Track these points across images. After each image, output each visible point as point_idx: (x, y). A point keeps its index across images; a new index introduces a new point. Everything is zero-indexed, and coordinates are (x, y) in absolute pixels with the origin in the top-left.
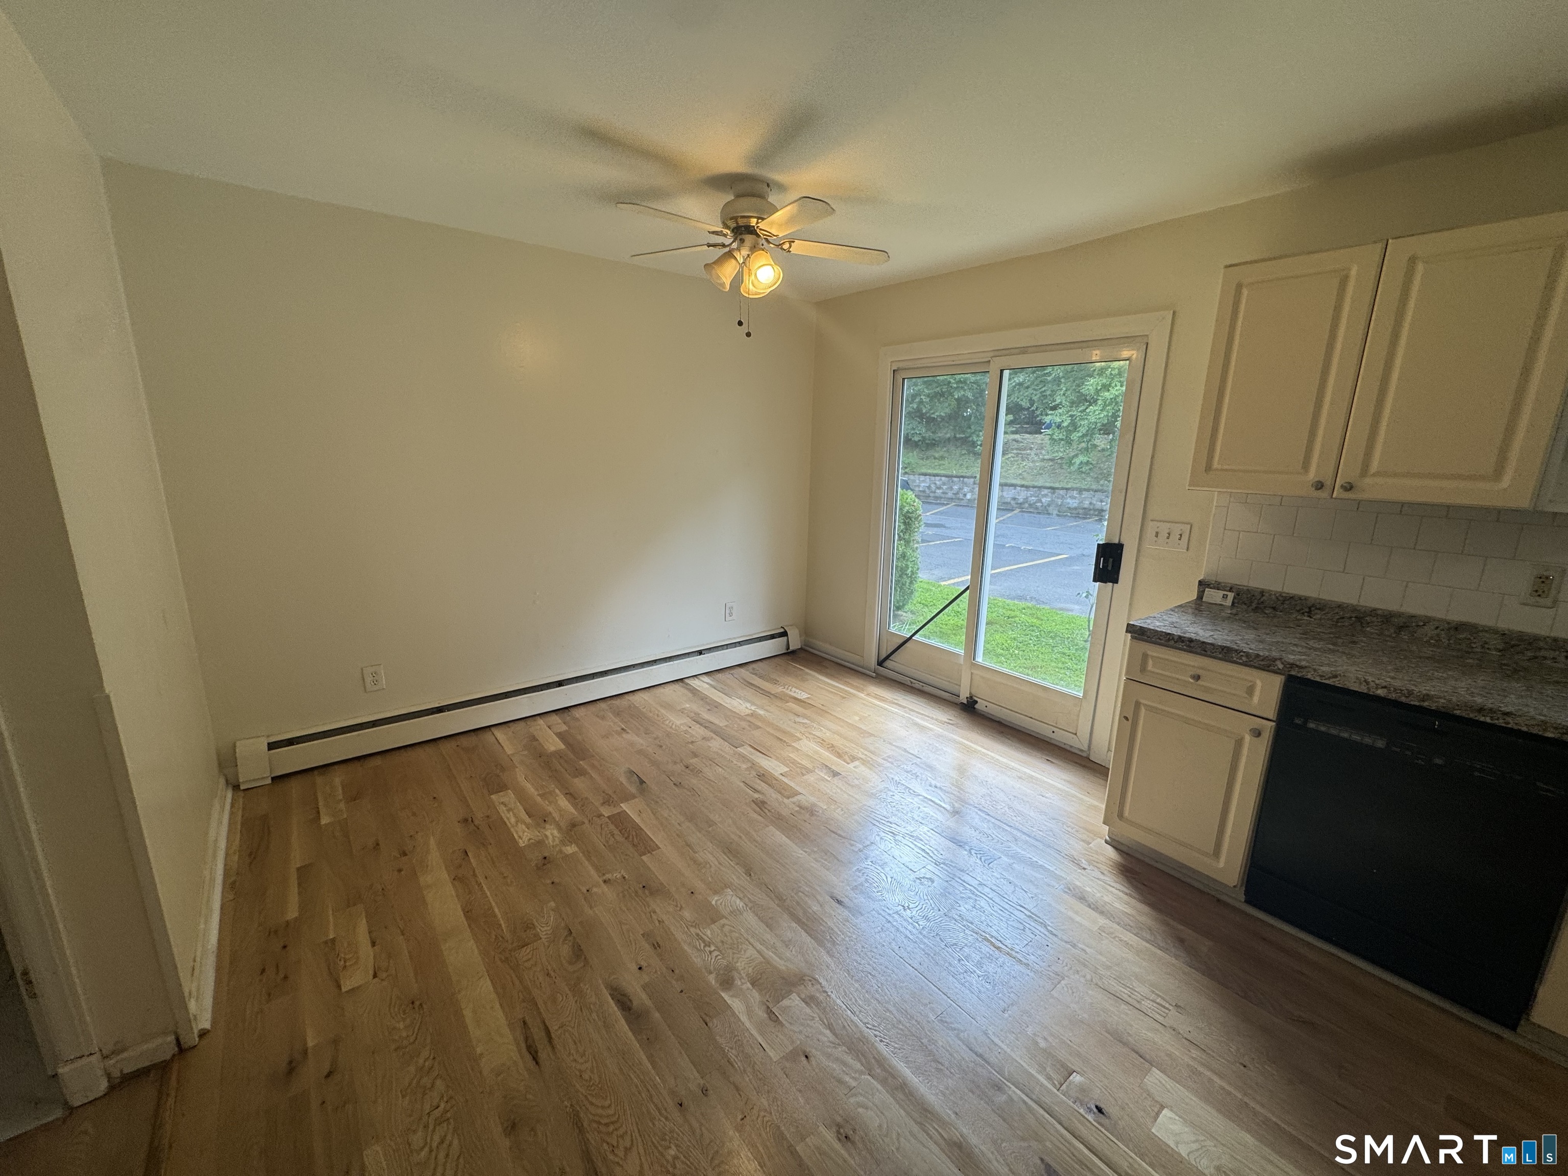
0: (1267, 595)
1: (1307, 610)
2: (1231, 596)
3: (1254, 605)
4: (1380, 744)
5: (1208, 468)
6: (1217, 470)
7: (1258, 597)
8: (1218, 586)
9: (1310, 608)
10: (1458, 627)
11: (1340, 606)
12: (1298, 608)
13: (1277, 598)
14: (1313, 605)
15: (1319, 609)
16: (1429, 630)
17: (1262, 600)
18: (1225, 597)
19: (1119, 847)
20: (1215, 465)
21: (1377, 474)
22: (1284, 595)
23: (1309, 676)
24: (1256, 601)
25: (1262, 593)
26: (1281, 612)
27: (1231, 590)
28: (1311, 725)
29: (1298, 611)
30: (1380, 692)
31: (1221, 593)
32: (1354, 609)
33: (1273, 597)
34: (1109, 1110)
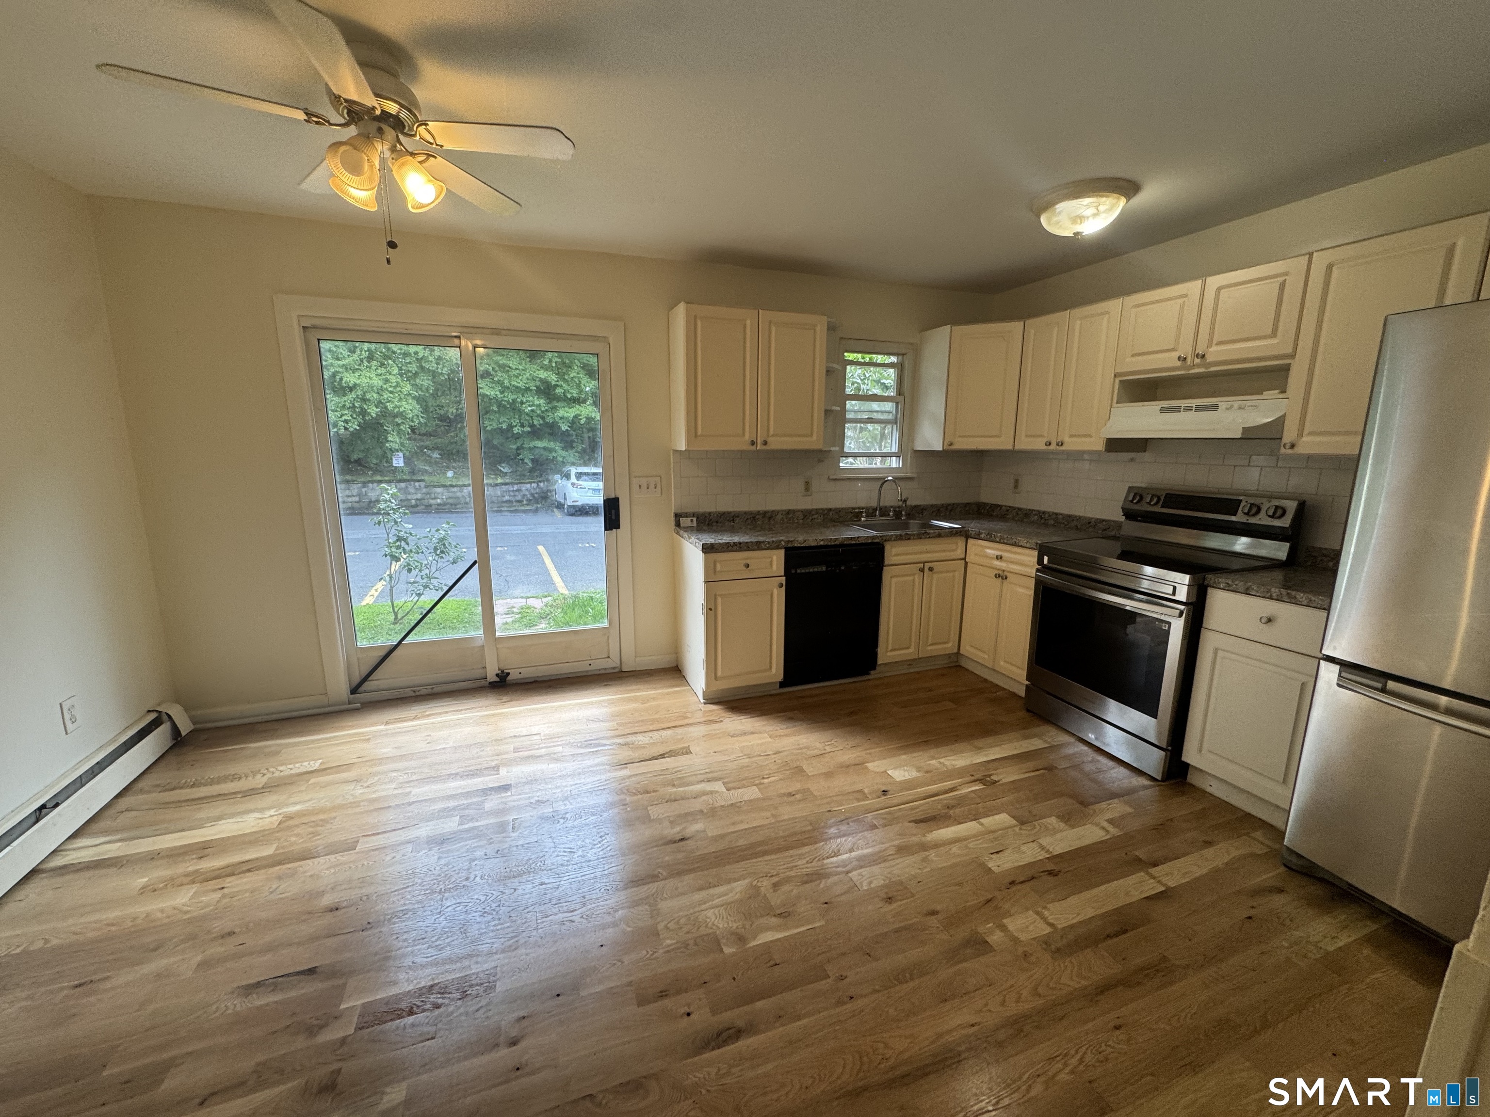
0: (712, 514)
1: (732, 519)
2: (695, 519)
3: (707, 523)
4: (824, 569)
5: (696, 436)
6: (699, 436)
8: (686, 515)
10: (788, 512)
11: (745, 513)
12: (728, 519)
13: (718, 515)
14: (734, 516)
15: (737, 517)
16: (779, 517)
17: (710, 518)
18: (692, 521)
19: (713, 701)
20: (699, 432)
21: (773, 436)
23: (796, 545)
24: (708, 520)
25: (710, 513)
26: (721, 523)
27: (693, 516)
28: (799, 571)
30: (822, 543)
31: (689, 519)
32: (751, 513)
34: (885, 789)
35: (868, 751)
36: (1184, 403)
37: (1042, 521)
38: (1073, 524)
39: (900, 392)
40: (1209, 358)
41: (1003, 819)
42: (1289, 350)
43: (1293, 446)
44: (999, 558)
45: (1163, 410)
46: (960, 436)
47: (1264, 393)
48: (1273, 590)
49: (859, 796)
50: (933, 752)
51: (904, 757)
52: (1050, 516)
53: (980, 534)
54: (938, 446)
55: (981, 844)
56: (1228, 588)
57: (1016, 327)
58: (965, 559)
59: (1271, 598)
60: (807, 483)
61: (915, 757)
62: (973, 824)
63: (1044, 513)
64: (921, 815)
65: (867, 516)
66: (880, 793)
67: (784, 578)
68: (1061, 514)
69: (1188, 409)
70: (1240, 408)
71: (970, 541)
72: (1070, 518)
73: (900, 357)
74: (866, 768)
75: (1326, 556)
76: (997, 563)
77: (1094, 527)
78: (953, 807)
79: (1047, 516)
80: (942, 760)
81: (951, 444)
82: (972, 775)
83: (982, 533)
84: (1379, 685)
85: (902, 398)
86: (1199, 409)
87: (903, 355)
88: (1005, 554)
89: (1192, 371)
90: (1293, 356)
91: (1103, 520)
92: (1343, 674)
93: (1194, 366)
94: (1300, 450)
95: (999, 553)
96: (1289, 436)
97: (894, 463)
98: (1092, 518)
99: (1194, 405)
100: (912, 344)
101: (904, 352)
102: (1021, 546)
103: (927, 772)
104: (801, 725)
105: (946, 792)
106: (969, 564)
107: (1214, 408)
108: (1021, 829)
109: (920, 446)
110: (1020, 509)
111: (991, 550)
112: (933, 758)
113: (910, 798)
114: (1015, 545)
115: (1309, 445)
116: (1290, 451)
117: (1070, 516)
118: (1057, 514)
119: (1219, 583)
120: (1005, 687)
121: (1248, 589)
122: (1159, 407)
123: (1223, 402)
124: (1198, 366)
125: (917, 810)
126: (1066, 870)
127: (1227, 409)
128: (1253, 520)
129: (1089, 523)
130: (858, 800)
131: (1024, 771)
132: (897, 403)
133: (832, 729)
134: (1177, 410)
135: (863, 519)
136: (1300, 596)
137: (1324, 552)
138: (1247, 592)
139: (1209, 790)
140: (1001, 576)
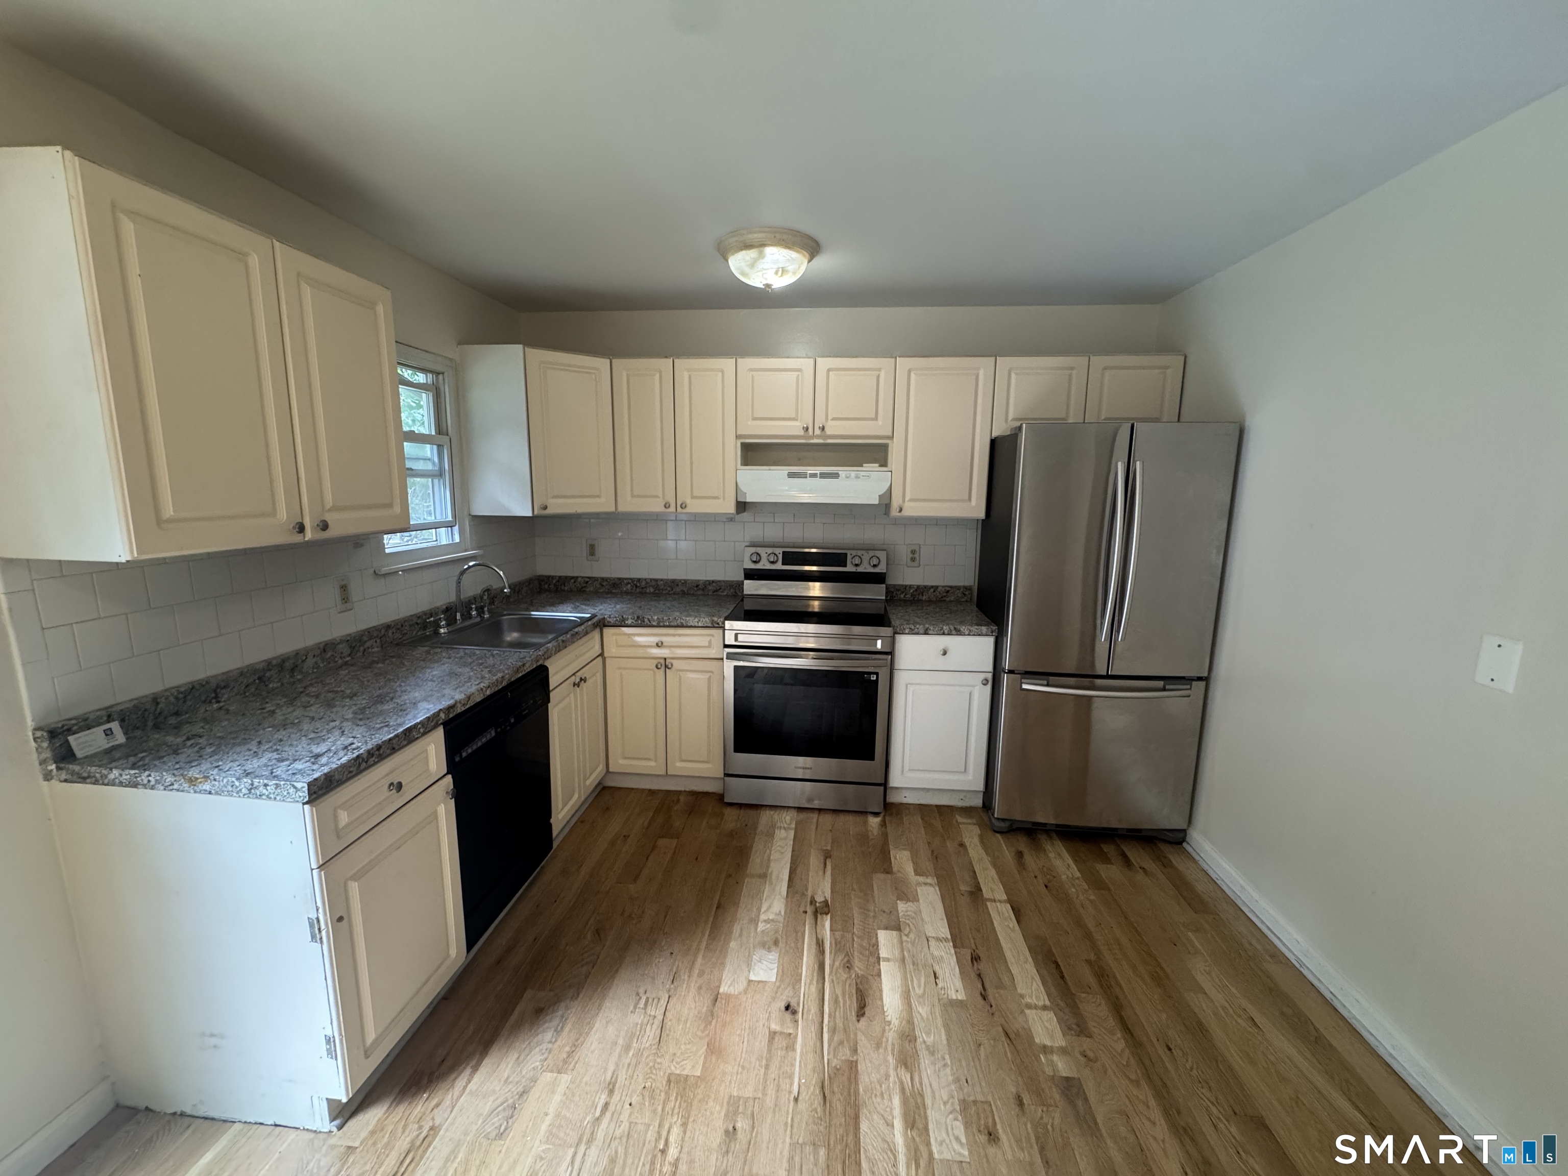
0: (163, 700)
1: (213, 695)
2: (115, 726)
3: (150, 724)
4: (493, 734)
5: (160, 522)
6: (170, 521)
7: (153, 708)
8: (84, 725)
9: (215, 691)
11: (242, 673)
12: (203, 698)
13: (177, 698)
14: (218, 686)
15: (225, 687)
17: (158, 710)
18: (108, 733)
20: (169, 511)
21: (330, 510)
22: (182, 689)
23: (459, 711)
24: (151, 717)
26: (186, 713)
28: (464, 754)
29: (204, 702)
31: (99, 731)
33: (172, 699)
34: (783, 1005)
35: (696, 971)
36: (811, 470)
37: (638, 590)
38: (678, 589)
39: (439, 431)
40: (828, 431)
41: (886, 939)
42: (890, 434)
43: (901, 510)
44: (659, 645)
45: (791, 475)
46: (554, 497)
47: (864, 465)
48: (944, 627)
49: (780, 1042)
50: (743, 915)
51: (733, 944)
52: (647, 583)
53: (623, 620)
54: (522, 508)
55: (919, 981)
56: (913, 632)
57: (602, 364)
58: (602, 655)
59: (944, 634)
60: (344, 588)
61: (741, 935)
62: (884, 966)
63: (639, 580)
64: (850, 998)
65: (448, 625)
66: (788, 1015)
67: (450, 776)
68: (662, 580)
69: (813, 476)
70: (857, 477)
71: (608, 632)
72: (674, 583)
73: (430, 376)
74: (728, 996)
75: (898, 590)
76: (656, 652)
77: (703, 590)
78: (848, 961)
79: (643, 583)
80: (763, 917)
81: (545, 508)
82: (806, 912)
83: (627, 619)
84: (1045, 682)
85: (446, 439)
86: (823, 476)
87: (438, 374)
88: (664, 639)
89: (812, 441)
90: (891, 437)
91: (713, 582)
92: (1023, 681)
93: (813, 437)
94: (907, 512)
95: (655, 640)
96: (896, 502)
97: (444, 537)
98: (699, 581)
99: (818, 472)
100: (451, 360)
101: (439, 368)
102: (691, 627)
103: (776, 943)
104: (567, 1008)
105: (822, 952)
106: (608, 661)
107: (836, 476)
108: (907, 935)
109: (482, 508)
110: (603, 579)
111: (644, 638)
112: (755, 921)
113: (813, 988)
114: (682, 626)
115: (912, 510)
116: (899, 514)
117: (673, 581)
118: (656, 580)
119: (904, 629)
120: (679, 789)
121: (927, 629)
122: (787, 472)
123: (842, 471)
124: (818, 437)
125: (840, 999)
126: (973, 946)
127: (847, 477)
128: (860, 569)
129: (697, 586)
130: (791, 1047)
131: (821, 873)
132: (440, 447)
133: (613, 977)
134: (803, 476)
135: (442, 631)
136: (963, 628)
137: (897, 587)
138: (926, 633)
139: (905, 801)
140: (665, 665)
